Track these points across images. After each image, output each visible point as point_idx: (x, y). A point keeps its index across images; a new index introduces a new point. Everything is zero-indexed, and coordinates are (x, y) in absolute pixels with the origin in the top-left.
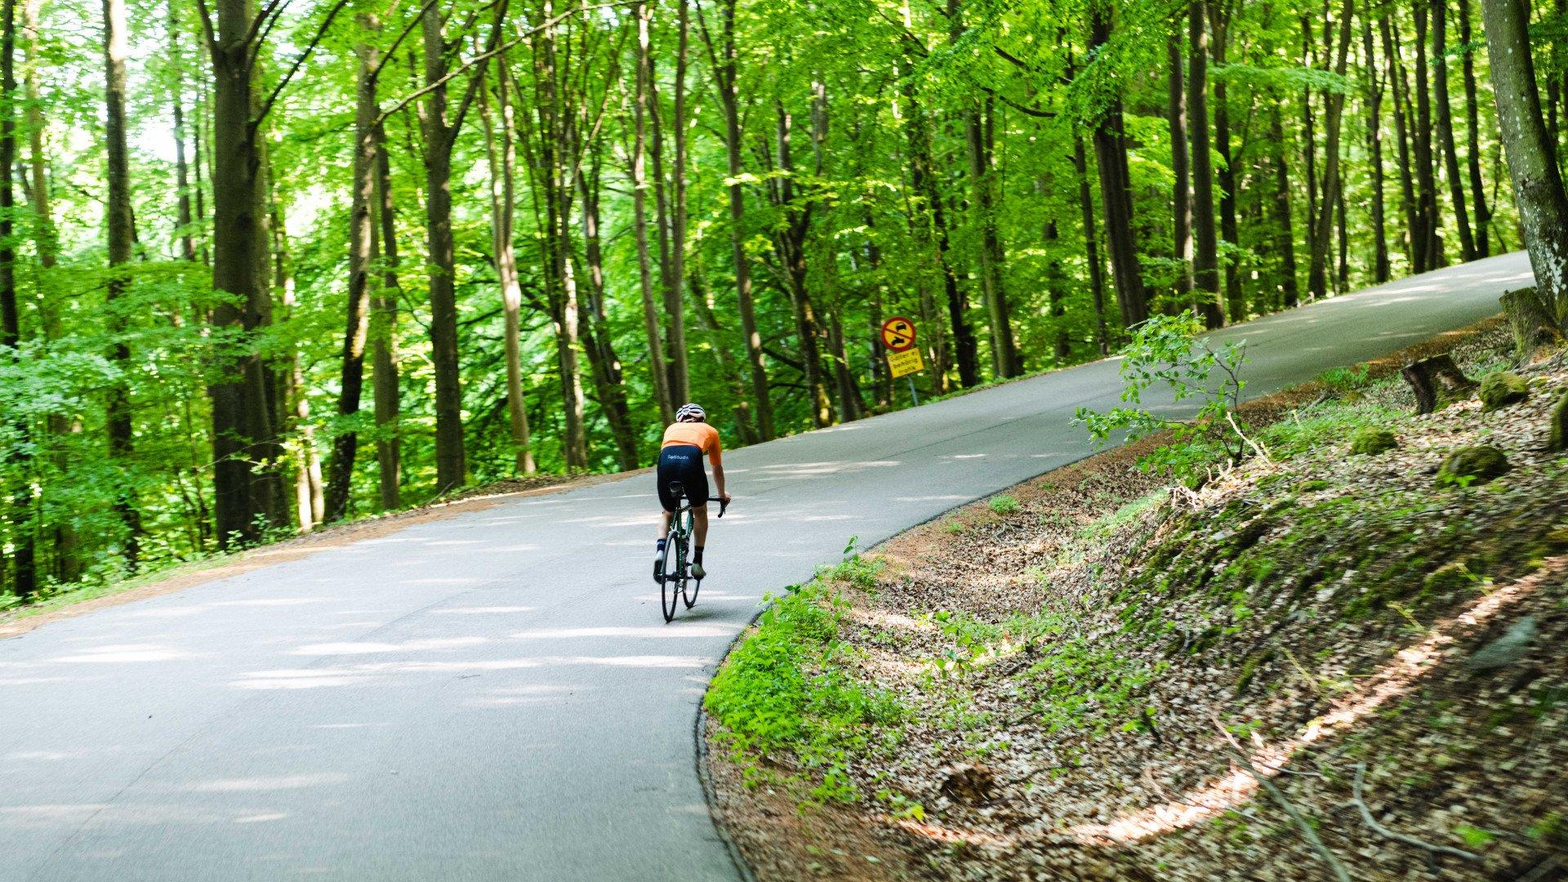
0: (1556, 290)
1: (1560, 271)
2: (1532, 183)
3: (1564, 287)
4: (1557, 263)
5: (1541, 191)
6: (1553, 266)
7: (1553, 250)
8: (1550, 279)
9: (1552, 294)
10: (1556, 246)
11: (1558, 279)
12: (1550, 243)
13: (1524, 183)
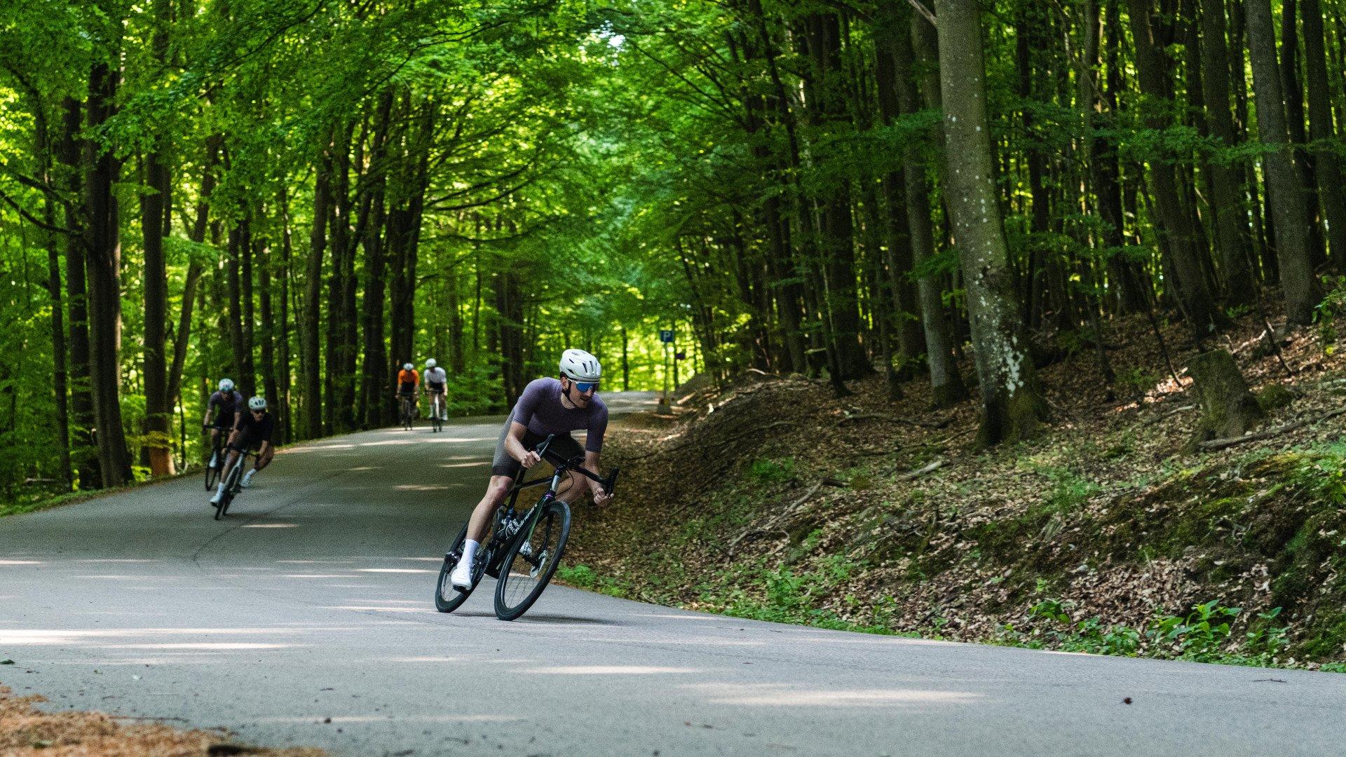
0: (1011, 387)
1: (1017, 367)
2: (994, 271)
3: (1021, 384)
4: (1015, 358)
5: (1003, 280)
6: (1010, 361)
7: (1012, 344)
8: (1005, 375)
9: (1006, 391)
10: (1015, 340)
11: (1016, 376)
12: (1009, 336)
13: (984, 271)
